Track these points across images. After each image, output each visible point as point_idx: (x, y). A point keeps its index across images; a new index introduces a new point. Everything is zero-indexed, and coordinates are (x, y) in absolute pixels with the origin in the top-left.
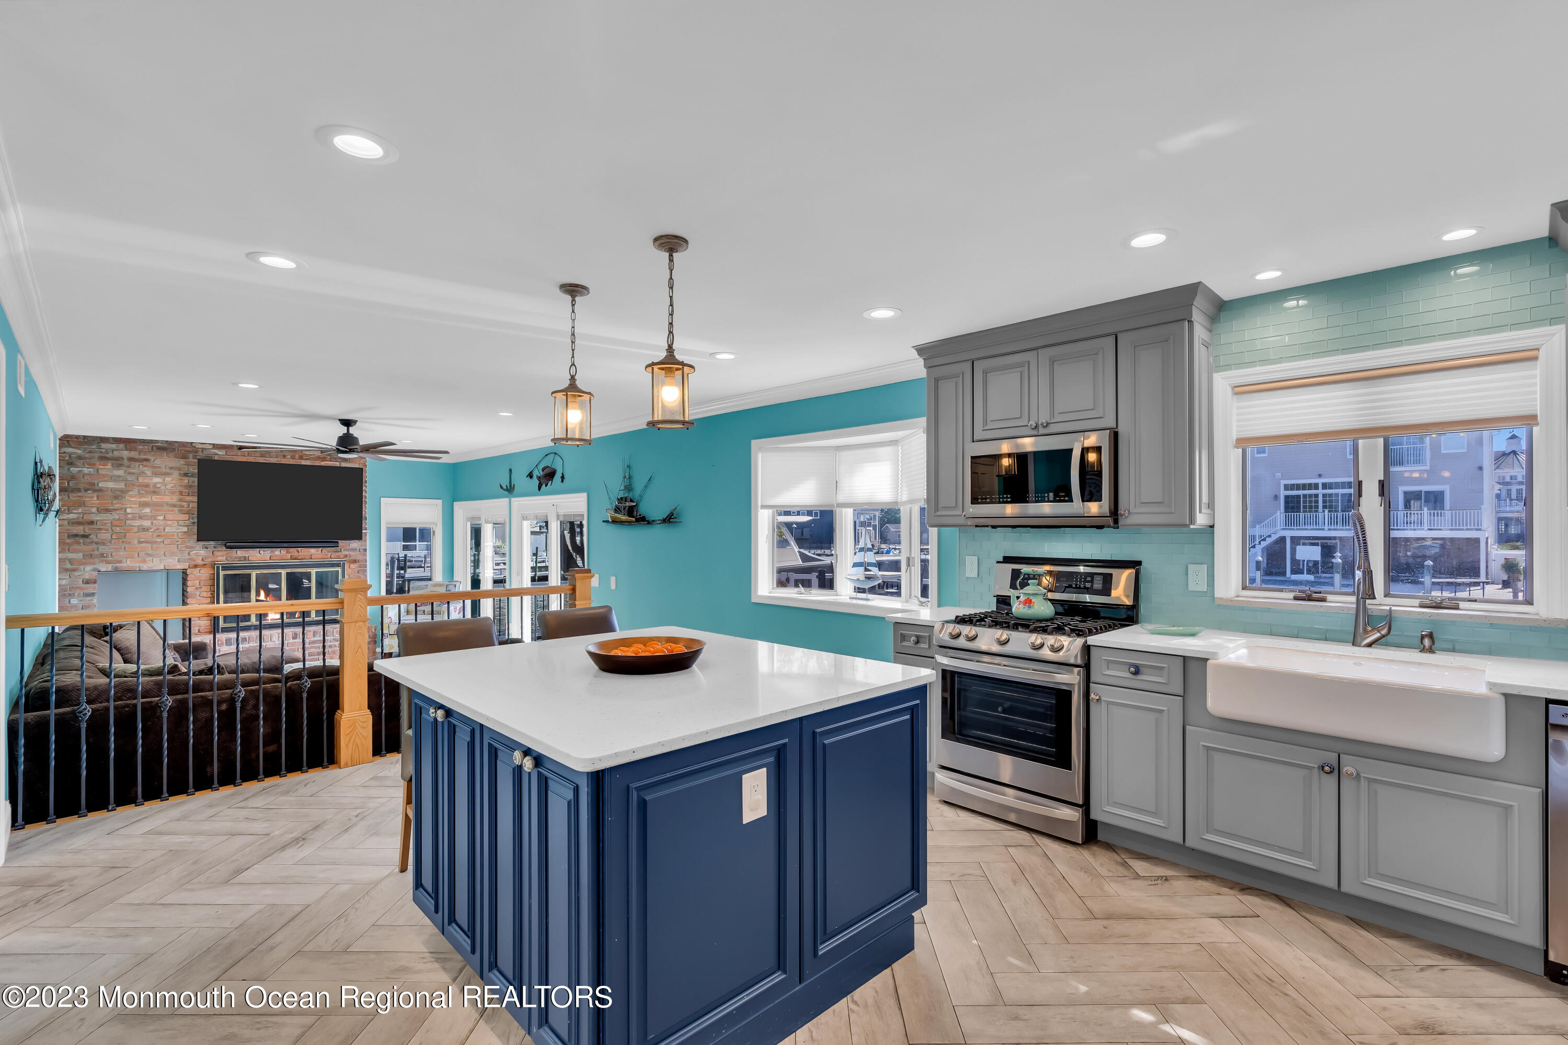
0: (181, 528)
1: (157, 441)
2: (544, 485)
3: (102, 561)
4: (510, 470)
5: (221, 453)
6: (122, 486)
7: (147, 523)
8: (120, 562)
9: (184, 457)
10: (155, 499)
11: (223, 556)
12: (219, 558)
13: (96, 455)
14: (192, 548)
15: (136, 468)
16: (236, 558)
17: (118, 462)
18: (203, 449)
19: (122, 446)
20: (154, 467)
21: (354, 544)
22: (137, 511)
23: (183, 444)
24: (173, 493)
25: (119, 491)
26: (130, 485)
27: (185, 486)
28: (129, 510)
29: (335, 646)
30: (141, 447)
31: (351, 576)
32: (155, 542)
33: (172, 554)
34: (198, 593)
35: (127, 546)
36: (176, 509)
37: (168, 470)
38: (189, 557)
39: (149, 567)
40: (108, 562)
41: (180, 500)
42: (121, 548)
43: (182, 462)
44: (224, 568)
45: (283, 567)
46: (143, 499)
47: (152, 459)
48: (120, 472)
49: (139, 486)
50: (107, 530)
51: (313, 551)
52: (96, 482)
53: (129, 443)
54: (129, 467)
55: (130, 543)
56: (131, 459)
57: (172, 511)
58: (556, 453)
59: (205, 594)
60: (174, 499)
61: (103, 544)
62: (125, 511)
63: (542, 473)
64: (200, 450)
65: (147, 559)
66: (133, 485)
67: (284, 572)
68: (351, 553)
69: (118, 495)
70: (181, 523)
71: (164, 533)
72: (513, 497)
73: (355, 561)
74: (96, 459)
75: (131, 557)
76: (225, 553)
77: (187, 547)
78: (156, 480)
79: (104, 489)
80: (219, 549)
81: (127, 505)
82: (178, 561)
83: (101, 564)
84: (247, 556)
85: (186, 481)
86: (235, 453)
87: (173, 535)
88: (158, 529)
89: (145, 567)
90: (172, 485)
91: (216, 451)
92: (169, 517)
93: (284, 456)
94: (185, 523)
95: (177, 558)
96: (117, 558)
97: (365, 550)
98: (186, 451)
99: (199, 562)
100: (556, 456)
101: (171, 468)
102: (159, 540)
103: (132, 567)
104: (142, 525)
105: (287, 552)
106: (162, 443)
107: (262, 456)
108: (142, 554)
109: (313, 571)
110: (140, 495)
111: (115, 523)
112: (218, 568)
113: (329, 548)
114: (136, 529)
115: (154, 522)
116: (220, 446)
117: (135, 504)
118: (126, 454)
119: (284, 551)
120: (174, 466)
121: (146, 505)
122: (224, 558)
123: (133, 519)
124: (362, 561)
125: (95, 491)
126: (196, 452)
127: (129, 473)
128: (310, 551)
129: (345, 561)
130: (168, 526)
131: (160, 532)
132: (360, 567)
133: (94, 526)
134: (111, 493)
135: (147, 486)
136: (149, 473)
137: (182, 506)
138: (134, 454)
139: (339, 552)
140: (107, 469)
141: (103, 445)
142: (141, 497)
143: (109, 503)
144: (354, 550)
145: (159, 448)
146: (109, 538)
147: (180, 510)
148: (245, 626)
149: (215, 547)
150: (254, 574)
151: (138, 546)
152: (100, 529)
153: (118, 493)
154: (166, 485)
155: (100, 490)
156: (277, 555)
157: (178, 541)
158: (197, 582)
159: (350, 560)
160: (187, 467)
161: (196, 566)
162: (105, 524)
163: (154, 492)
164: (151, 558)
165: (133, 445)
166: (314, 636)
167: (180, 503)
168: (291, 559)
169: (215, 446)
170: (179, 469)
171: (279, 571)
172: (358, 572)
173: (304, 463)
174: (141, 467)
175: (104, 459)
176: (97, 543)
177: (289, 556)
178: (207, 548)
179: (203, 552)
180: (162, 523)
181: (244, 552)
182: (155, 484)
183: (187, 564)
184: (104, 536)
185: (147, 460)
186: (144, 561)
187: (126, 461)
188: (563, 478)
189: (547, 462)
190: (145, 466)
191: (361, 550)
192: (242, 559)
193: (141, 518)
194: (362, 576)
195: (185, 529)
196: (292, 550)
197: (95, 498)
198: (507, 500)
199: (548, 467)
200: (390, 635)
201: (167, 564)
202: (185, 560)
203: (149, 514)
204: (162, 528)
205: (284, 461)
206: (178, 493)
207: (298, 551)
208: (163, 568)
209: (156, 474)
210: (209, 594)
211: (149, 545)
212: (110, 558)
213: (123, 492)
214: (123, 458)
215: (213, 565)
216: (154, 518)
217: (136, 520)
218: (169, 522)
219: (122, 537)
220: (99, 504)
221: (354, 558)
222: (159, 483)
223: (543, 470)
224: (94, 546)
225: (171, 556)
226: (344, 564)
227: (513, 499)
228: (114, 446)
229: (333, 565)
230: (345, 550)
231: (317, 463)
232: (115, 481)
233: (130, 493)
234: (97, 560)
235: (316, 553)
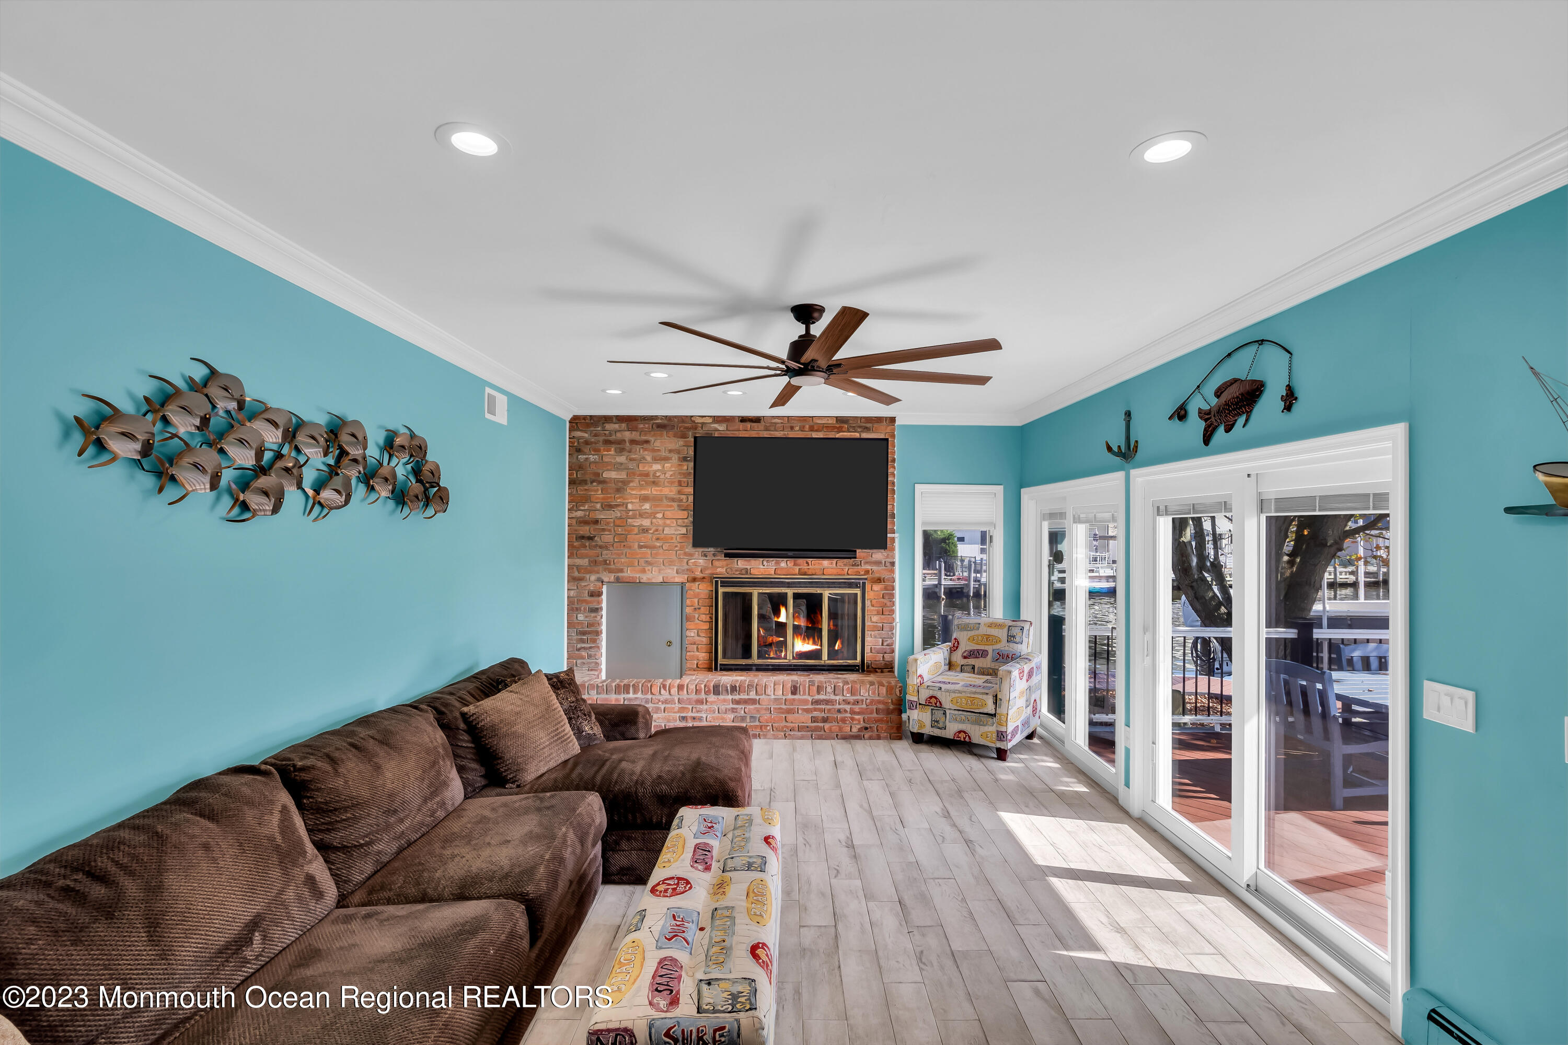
0: (680, 528)
1: (656, 417)
2: (1221, 429)
3: (605, 570)
4: (1128, 414)
5: (721, 427)
6: (623, 475)
7: (646, 523)
8: (621, 571)
9: (684, 436)
10: (654, 491)
11: (722, 567)
12: (719, 570)
13: (601, 439)
14: (691, 555)
15: (638, 452)
16: (736, 571)
17: (620, 446)
18: (703, 424)
19: (624, 425)
20: (654, 450)
21: (878, 555)
22: (637, 507)
23: (683, 419)
24: (672, 483)
25: (622, 482)
26: (631, 474)
27: (684, 474)
28: (630, 507)
29: (846, 711)
30: (642, 426)
31: (874, 601)
32: (654, 547)
33: (671, 563)
34: (697, 616)
35: (628, 551)
36: (675, 504)
37: (667, 454)
38: (687, 567)
39: (648, 579)
40: (611, 571)
41: (680, 492)
42: (622, 554)
43: (681, 442)
44: (724, 584)
45: (789, 585)
46: (643, 492)
47: (652, 439)
48: (622, 459)
49: (640, 475)
50: (610, 531)
51: (826, 563)
52: (601, 472)
53: (630, 421)
54: (630, 452)
55: (630, 547)
56: (633, 442)
57: (671, 506)
58: (1261, 342)
59: (703, 617)
60: (670, 491)
61: (606, 548)
62: (627, 507)
63: (1214, 401)
64: (700, 425)
65: (647, 569)
66: (634, 474)
67: (790, 592)
68: (875, 568)
69: (621, 486)
70: (680, 522)
71: (662, 536)
72: (1134, 468)
73: (879, 580)
74: (601, 443)
75: (631, 565)
76: (724, 563)
77: (685, 554)
78: (656, 467)
79: (608, 480)
80: (719, 558)
81: (628, 499)
82: (677, 573)
83: (605, 573)
84: (748, 567)
85: (685, 467)
86: (736, 427)
87: (672, 538)
88: (657, 530)
89: (645, 578)
90: (671, 473)
91: (716, 426)
92: (669, 514)
93: (792, 428)
94: (684, 522)
95: (675, 568)
96: (619, 566)
97: (893, 564)
98: (686, 428)
99: (698, 574)
100: (1268, 349)
101: (670, 451)
102: (658, 544)
103: (632, 577)
104: (641, 525)
105: (795, 565)
106: (662, 419)
107: (767, 429)
108: (642, 561)
109: (826, 593)
110: (641, 487)
111: (618, 522)
112: (717, 582)
113: (846, 560)
114: (636, 530)
115: (654, 520)
116: (720, 419)
117: (636, 498)
118: (627, 435)
119: (790, 563)
120: (673, 448)
121: (645, 499)
122: (723, 570)
123: (634, 517)
124: (888, 580)
125: (600, 482)
126: (696, 429)
127: (631, 460)
128: (821, 564)
129: (866, 579)
130: (669, 526)
131: (659, 534)
132: (886, 589)
133: (598, 527)
134: (613, 485)
135: (647, 475)
136: (649, 458)
137: (681, 500)
138: (635, 435)
139: (858, 565)
140: (610, 455)
141: (609, 426)
142: (641, 490)
143: (611, 497)
144: (878, 563)
145: (661, 427)
146: (612, 541)
147: (679, 506)
148: (746, 665)
149: (714, 555)
150: (755, 592)
151: (638, 551)
152: (604, 530)
153: (620, 484)
154: (665, 474)
155: (603, 482)
156: (782, 569)
157: (676, 546)
158: (696, 600)
159: (873, 578)
160: (685, 448)
161: (694, 580)
162: (608, 523)
163: (654, 482)
164: (650, 568)
165: (635, 423)
166: (818, 693)
167: (678, 496)
168: (800, 574)
169: (718, 419)
170: (678, 452)
171: (783, 590)
172: (883, 598)
173: (815, 435)
174: (641, 451)
175: (608, 442)
176: (601, 547)
177: (797, 568)
178: (706, 556)
179: (701, 561)
180: (661, 522)
181: (746, 563)
182: (655, 472)
183: (686, 576)
184: (608, 538)
185: (647, 442)
186: (644, 571)
187: (628, 444)
188: (1289, 399)
189: (1239, 368)
190: (645, 450)
191: (888, 564)
192: (744, 572)
193: (641, 516)
194: (888, 604)
195: (684, 531)
196: (800, 561)
197: (600, 492)
198: (1120, 475)
199: (1235, 381)
200: (920, 704)
201: (666, 575)
202: (683, 570)
203: (649, 511)
204: (661, 528)
205: (792, 435)
206: (677, 484)
207: (807, 563)
208: (661, 581)
209: (656, 460)
210: (708, 619)
211: (649, 551)
212: (612, 566)
213: (625, 483)
214: (624, 441)
215: (711, 578)
216: (652, 515)
217: (636, 518)
218: (668, 522)
219: (623, 539)
220: (603, 499)
221: (877, 575)
222: (658, 470)
223: (1218, 394)
224: (598, 551)
225: (670, 565)
226: (864, 584)
227: (1134, 472)
228: (616, 426)
229: (850, 585)
230: (866, 563)
231: (832, 435)
232: (617, 469)
233: (631, 484)
234: (601, 568)
235: (827, 567)
